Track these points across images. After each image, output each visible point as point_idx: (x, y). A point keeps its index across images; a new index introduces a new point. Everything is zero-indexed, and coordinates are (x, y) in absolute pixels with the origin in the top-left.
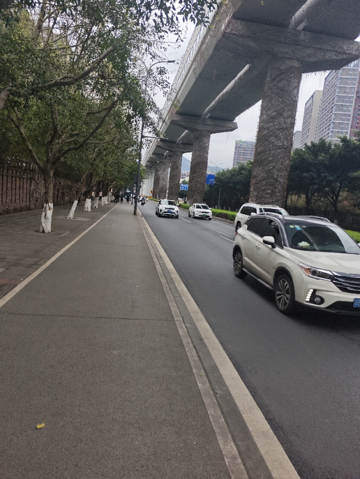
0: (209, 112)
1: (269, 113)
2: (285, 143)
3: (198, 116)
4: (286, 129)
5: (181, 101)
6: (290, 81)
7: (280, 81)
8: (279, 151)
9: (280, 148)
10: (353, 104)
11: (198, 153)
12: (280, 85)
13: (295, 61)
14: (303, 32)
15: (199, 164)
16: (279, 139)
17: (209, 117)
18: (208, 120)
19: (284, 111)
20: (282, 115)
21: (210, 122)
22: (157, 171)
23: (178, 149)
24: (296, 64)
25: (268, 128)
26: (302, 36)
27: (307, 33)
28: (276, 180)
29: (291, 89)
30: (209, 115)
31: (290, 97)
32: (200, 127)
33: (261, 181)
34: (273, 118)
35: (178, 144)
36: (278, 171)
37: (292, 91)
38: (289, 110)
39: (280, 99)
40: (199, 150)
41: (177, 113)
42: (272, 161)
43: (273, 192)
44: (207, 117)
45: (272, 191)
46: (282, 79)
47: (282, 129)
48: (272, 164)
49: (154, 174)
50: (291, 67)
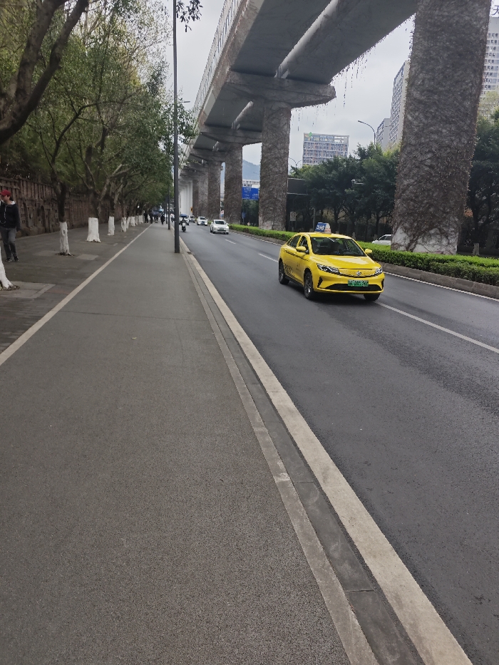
1: (267, 145)
2: (281, 169)
7: (272, 120)
8: (276, 176)
9: (277, 173)
11: (231, 167)
14: (287, 80)
16: (276, 166)
17: (288, 77)
20: (276, 147)
25: (267, 158)
27: (290, 81)
28: (276, 199)
29: (281, 125)
31: (282, 132)
33: (265, 200)
34: (270, 149)
36: (277, 192)
37: (283, 127)
38: (282, 143)
39: (274, 134)
40: (231, 164)
43: (275, 209)
46: (274, 118)
47: (277, 158)
48: (272, 187)
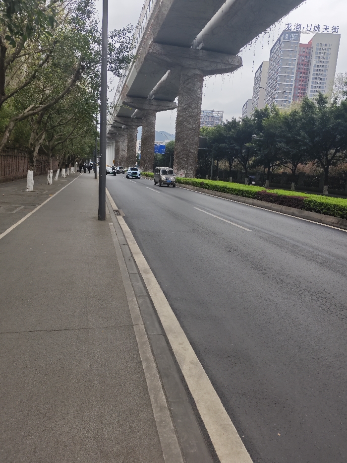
0: (153, 94)
2: (194, 126)
3: (145, 98)
4: (194, 116)
5: (130, 87)
6: (195, 84)
7: (188, 84)
8: (190, 131)
10: (294, 75)
12: (188, 86)
13: (197, 70)
14: (201, 51)
15: (149, 137)
16: (190, 123)
17: (154, 99)
18: (153, 101)
19: (192, 104)
21: (154, 103)
22: (117, 142)
23: (133, 123)
24: (198, 72)
26: (201, 54)
27: (204, 51)
29: (195, 89)
30: (153, 97)
31: (195, 95)
32: (147, 107)
34: (185, 109)
35: (133, 119)
38: (196, 103)
39: (189, 96)
41: (127, 95)
42: (186, 139)
44: (153, 98)
45: (187, 159)
47: (191, 117)
49: (114, 145)
50: (195, 75)
